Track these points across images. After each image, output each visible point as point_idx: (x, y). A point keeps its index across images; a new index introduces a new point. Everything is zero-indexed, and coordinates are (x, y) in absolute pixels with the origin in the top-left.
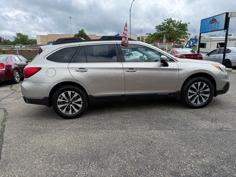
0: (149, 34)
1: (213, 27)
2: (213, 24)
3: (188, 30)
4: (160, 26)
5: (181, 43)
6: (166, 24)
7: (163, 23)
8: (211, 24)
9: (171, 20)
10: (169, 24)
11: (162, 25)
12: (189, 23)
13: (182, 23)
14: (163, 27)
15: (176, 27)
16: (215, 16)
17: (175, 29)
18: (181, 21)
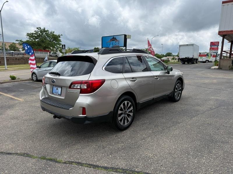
0: (20, 41)
1: (114, 44)
2: (114, 42)
3: (61, 42)
4: (33, 34)
5: (56, 53)
6: (39, 32)
7: (35, 31)
8: (113, 42)
9: (45, 29)
10: (42, 34)
11: (35, 34)
12: (62, 35)
13: (55, 34)
14: (36, 35)
15: (50, 37)
16: (114, 36)
17: (48, 39)
18: (54, 32)
